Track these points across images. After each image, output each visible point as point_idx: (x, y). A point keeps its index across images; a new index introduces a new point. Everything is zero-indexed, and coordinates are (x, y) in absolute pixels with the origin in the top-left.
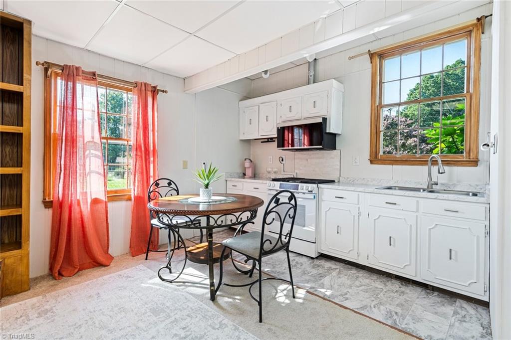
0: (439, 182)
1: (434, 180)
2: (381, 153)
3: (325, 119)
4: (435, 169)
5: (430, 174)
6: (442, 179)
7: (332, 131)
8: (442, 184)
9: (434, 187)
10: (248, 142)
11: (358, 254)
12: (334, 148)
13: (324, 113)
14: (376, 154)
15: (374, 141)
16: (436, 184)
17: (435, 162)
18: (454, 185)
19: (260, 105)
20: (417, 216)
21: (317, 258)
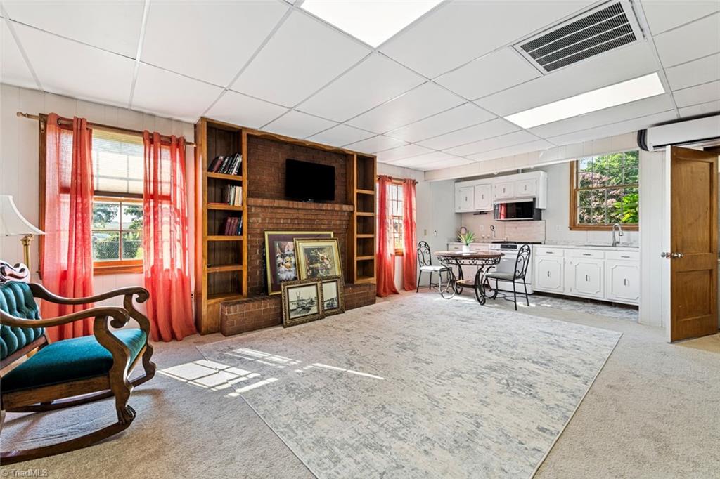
0: (621, 242)
1: (617, 240)
2: (578, 222)
3: (534, 199)
4: (617, 233)
5: (614, 236)
6: (623, 240)
7: (540, 207)
8: (623, 243)
9: (617, 245)
10: (460, 214)
11: (564, 289)
12: (540, 219)
13: (533, 194)
14: (574, 223)
15: (572, 214)
16: (619, 243)
17: (617, 229)
18: (631, 243)
19: (476, 187)
20: (604, 262)
21: (532, 294)
